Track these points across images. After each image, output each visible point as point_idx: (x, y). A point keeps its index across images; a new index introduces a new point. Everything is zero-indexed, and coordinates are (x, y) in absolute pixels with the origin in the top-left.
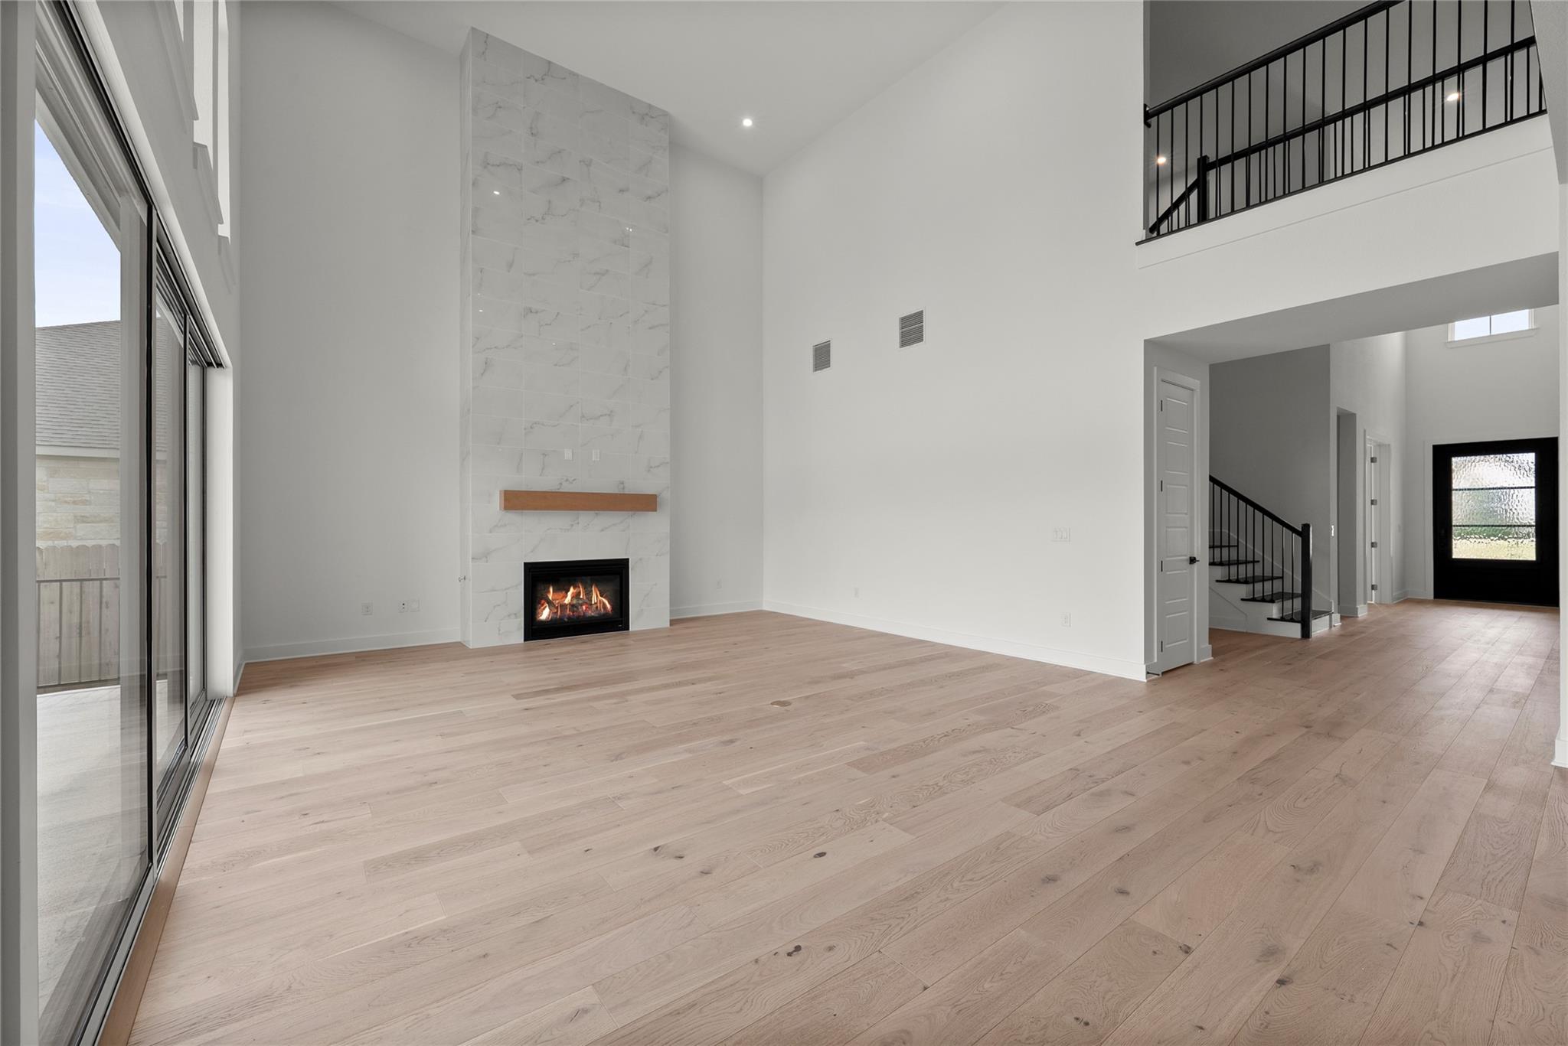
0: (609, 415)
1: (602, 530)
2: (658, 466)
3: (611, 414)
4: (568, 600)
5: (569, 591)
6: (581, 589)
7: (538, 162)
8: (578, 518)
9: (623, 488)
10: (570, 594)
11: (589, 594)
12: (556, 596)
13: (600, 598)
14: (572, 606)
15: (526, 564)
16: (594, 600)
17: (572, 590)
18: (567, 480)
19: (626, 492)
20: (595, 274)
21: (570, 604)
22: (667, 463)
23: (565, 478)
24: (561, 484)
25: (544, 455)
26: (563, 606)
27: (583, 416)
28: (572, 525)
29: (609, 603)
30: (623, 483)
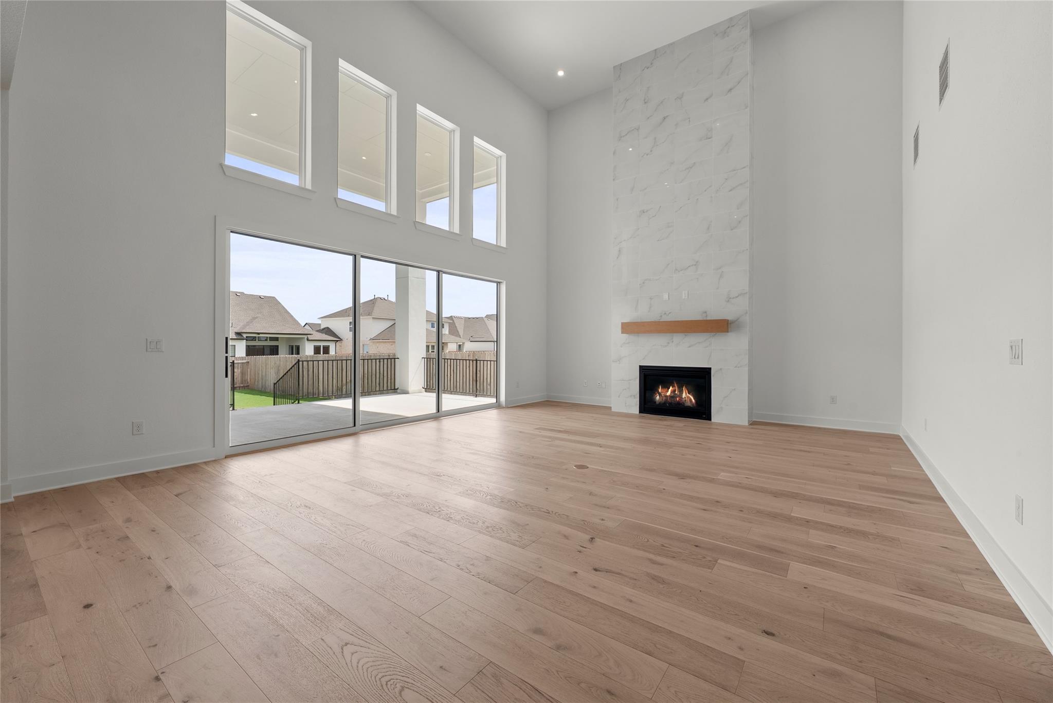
0: (695, 265)
1: (690, 347)
2: (737, 297)
3: (696, 264)
4: (669, 393)
5: (669, 388)
6: (676, 388)
7: (648, 118)
8: (673, 339)
9: (706, 316)
10: (670, 390)
11: (681, 392)
12: (663, 391)
13: (688, 394)
14: (671, 397)
15: (640, 367)
16: (684, 395)
17: (671, 388)
18: (665, 314)
19: (709, 318)
20: (686, 169)
21: (669, 396)
22: (746, 293)
23: (664, 313)
24: (661, 316)
25: (651, 299)
26: (666, 396)
27: (676, 270)
28: (669, 343)
29: (694, 399)
30: (706, 313)
